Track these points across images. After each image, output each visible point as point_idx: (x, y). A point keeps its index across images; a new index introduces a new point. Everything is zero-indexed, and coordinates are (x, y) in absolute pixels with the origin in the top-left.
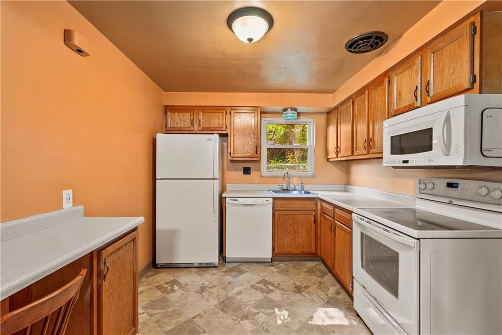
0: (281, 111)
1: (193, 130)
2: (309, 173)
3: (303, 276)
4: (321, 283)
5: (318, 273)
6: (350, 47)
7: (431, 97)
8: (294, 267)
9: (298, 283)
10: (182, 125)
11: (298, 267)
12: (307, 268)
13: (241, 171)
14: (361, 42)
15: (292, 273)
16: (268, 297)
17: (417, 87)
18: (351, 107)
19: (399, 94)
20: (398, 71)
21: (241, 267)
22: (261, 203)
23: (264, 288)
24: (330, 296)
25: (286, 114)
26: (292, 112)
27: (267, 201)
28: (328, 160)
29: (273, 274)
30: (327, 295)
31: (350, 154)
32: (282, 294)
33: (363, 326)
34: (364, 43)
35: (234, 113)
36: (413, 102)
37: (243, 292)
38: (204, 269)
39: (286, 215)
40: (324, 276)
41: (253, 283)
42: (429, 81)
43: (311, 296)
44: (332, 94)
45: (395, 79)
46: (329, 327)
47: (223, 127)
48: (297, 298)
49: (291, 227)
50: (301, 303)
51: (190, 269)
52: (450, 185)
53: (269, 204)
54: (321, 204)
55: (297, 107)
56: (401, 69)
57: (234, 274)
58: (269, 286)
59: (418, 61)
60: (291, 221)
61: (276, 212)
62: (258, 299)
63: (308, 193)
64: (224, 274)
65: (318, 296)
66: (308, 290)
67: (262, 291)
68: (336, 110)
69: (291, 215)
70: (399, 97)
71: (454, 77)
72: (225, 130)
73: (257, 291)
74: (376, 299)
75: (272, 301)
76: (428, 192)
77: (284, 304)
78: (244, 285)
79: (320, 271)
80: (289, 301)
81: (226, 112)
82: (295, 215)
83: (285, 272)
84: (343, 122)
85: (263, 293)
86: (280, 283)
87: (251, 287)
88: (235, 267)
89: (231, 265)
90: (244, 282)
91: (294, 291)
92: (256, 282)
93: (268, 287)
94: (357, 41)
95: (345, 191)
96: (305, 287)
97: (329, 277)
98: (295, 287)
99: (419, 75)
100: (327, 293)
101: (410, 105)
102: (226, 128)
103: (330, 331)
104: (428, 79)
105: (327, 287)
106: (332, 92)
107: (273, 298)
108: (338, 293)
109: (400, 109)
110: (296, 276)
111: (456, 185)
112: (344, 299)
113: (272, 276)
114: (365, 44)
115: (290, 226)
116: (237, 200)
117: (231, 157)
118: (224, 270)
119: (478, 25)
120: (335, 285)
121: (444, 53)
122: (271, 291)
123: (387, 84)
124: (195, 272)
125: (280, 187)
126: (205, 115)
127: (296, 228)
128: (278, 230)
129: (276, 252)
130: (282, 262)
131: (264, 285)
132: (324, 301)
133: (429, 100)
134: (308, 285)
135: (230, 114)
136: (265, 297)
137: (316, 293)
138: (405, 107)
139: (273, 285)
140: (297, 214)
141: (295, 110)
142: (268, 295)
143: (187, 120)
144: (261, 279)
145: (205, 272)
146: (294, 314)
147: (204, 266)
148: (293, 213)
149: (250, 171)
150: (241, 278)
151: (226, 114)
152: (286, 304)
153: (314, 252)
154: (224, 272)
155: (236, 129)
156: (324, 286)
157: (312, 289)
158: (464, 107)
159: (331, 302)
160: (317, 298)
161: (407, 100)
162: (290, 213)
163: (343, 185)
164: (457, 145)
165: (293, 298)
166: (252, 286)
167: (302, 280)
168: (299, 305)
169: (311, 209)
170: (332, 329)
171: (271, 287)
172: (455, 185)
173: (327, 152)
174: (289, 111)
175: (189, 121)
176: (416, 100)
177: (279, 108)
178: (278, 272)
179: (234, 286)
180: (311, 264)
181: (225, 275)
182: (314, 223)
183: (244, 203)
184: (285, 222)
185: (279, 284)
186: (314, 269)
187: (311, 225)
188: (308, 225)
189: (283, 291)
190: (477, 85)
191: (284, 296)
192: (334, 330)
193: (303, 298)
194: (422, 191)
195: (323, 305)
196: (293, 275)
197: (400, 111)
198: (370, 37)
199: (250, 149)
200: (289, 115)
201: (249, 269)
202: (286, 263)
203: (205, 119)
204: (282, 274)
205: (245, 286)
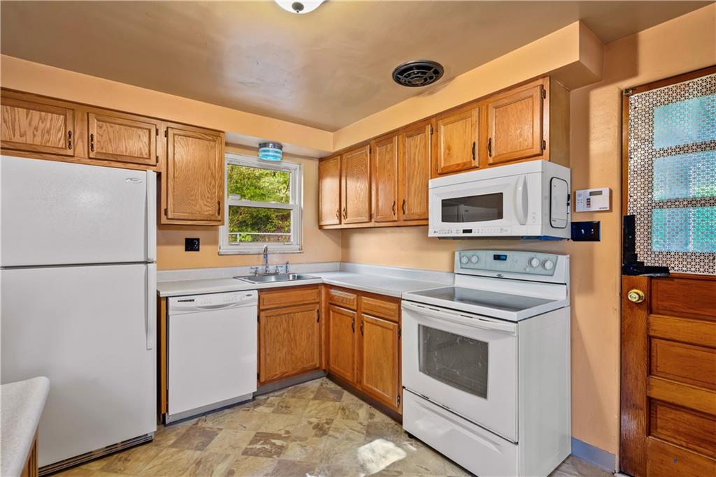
0: (258, 146)
1: (73, 156)
2: (294, 246)
3: (314, 407)
4: (343, 409)
5: (332, 396)
6: (401, 73)
7: (493, 158)
8: (293, 397)
9: (314, 420)
10: (38, 140)
11: (298, 394)
12: (312, 392)
13: (182, 244)
14: (416, 71)
15: (295, 407)
16: (283, 460)
17: (474, 143)
18: (369, 156)
19: (449, 148)
20: (447, 120)
21: (204, 425)
22: (239, 300)
23: (268, 447)
24: (366, 423)
25: (265, 151)
26: (276, 150)
27: (249, 295)
28: (320, 227)
29: (266, 418)
30: (361, 423)
31: (367, 220)
32: (303, 447)
33: (423, 449)
34: (418, 73)
35: (174, 135)
36: (469, 160)
37: (235, 469)
38: (123, 455)
39: (278, 315)
40: (341, 397)
41: (244, 446)
42: (490, 139)
43: (342, 432)
44: (332, 134)
45: (442, 129)
46: (392, 469)
47: (149, 158)
48: (328, 444)
49: (286, 334)
50: (336, 449)
51: (84, 467)
52: (497, 258)
53: (253, 300)
54: (328, 291)
55: (283, 144)
56: (452, 119)
57: (196, 442)
58: (273, 441)
59: (475, 113)
60: (285, 325)
61: (262, 314)
62: (270, 471)
63: (299, 278)
64: (174, 450)
65: (351, 429)
66: (333, 426)
67: (269, 454)
68: (339, 157)
69: (284, 314)
70: (447, 151)
71: (522, 139)
72: (155, 166)
73: (259, 458)
74: (426, 398)
75: (294, 464)
76: (471, 266)
77: (314, 461)
78: (227, 456)
79: (332, 391)
80: (318, 453)
81: (157, 130)
82: (291, 313)
83: (284, 409)
84: (352, 176)
85: (270, 457)
86: (287, 429)
87: (243, 454)
88: (191, 428)
89: (182, 428)
90: (226, 449)
91: (316, 435)
92: (248, 443)
93: (274, 444)
94: (411, 68)
95: (342, 270)
96: (327, 423)
97: (348, 398)
98: (314, 428)
99: (477, 129)
100: (360, 421)
101: (465, 164)
102: (157, 162)
103: (396, 474)
104: (489, 136)
105: (354, 412)
106: (334, 129)
107: (292, 459)
108: (372, 416)
109: (450, 166)
110: (305, 409)
111: (504, 258)
112: (383, 420)
113: (269, 423)
114: (419, 75)
115: (284, 332)
116: (193, 300)
117: (168, 219)
118: (172, 442)
119: (547, 88)
120: (361, 406)
121: (509, 110)
122: (281, 447)
123: (430, 133)
124: (102, 469)
125: (253, 271)
126: (104, 128)
127: (292, 335)
128: (265, 343)
129: (262, 380)
130: (271, 394)
131: (265, 443)
132: (363, 433)
133: (491, 160)
134: (329, 417)
135: (166, 135)
136: (279, 462)
137: (348, 426)
138: (458, 165)
139: (279, 437)
140: (294, 311)
141: (281, 147)
142: (282, 457)
143: (53, 131)
144: (253, 434)
145: (126, 460)
146: (337, 471)
147: (120, 448)
148: (289, 311)
149: (198, 245)
150: (214, 447)
151: (157, 134)
152: (317, 461)
153: (318, 366)
154: (173, 446)
155: (178, 165)
156: (349, 411)
157: (338, 421)
158: (540, 174)
159: (372, 433)
160: (351, 432)
161: (461, 156)
162: (283, 312)
163: (339, 263)
164: (534, 213)
165: (321, 446)
166: (245, 453)
167: (317, 414)
168: (336, 454)
169: (313, 301)
170: (396, 470)
171: (278, 442)
172: (502, 257)
173: (319, 217)
174: (270, 148)
175: (61, 134)
176: (474, 159)
177: (254, 140)
178: (273, 412)
179: (211, 466)
180: (314, 385)
181: (178, 452)
182: (318, 321)
183: (207, 305)
184: (277, 327)
185: (288, 432)
186: (322, 391)
187: (313, 326)
188: (309, 326)
189: (300, 441)
190: (546, 152)
191: (307, 448)
192: (399, 470)
193: (335, 440)
194: (463, 266)
195: (365, 439)
196: (300, 409)
197: (451, 169)
198: (429, 68)
199: (206, 205)
200: (270, 153)
201: (220, 423)
202: (276, 394)
203: (105, 137)
204: (282, 413)
205: (232, 457)
